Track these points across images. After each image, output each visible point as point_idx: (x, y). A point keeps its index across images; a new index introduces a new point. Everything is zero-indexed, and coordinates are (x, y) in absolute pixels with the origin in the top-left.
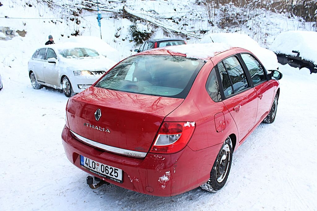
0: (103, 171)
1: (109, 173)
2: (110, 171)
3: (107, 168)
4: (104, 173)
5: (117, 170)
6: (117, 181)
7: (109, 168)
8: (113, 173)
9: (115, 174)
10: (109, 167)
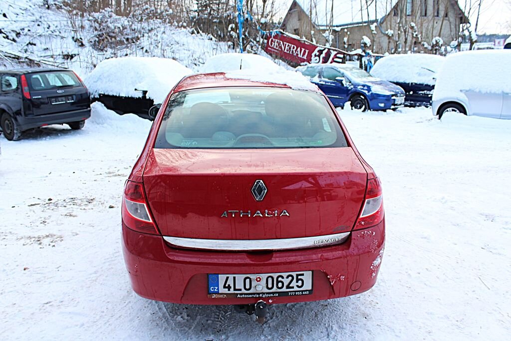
0: (270, 286)
1: (285, 285)
2: (286, 281)
3: (280, 279)
4: (275, 289)
5: (303, 275)
6: (304, 293)
7: (285, 277)
8: (294, 284)
9: (297, 284)
10: (285, 275)
